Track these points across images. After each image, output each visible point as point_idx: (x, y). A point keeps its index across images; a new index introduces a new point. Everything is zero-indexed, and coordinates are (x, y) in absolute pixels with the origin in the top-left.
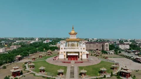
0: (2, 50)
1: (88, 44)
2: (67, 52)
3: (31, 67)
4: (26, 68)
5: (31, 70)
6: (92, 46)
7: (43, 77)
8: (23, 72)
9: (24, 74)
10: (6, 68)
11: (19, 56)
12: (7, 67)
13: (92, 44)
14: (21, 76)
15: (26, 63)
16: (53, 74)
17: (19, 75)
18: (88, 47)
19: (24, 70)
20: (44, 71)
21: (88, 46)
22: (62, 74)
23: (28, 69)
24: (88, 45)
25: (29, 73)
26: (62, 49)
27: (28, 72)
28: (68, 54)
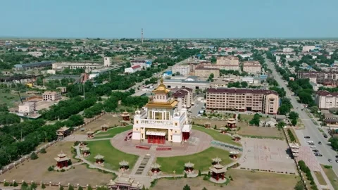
0: (28, 107)
1: (226, 95)
2: (147, 129)
3: (83, 152)
4: (76, 154)
5: (84, 158)
6: (235, 101)
7: (100, 170)
8: (73, 160)
9: (73, 165)
10: (46, 152)
11: (65, 129)
12: (46, 150)
13: (235, 95)
14: (70, 167)
15: (76, 143)
16: (114, 167)
17: (67, 166)
18: (225, 102)
19: (74, 157)
20: (102, 161)
21: (226, 100)
22: (126, 167)
23: (79, 156)
24: (226, 97)
25: (80, 163)
26: (137, 122)
27: (80, 160)
28: (148, 133)
